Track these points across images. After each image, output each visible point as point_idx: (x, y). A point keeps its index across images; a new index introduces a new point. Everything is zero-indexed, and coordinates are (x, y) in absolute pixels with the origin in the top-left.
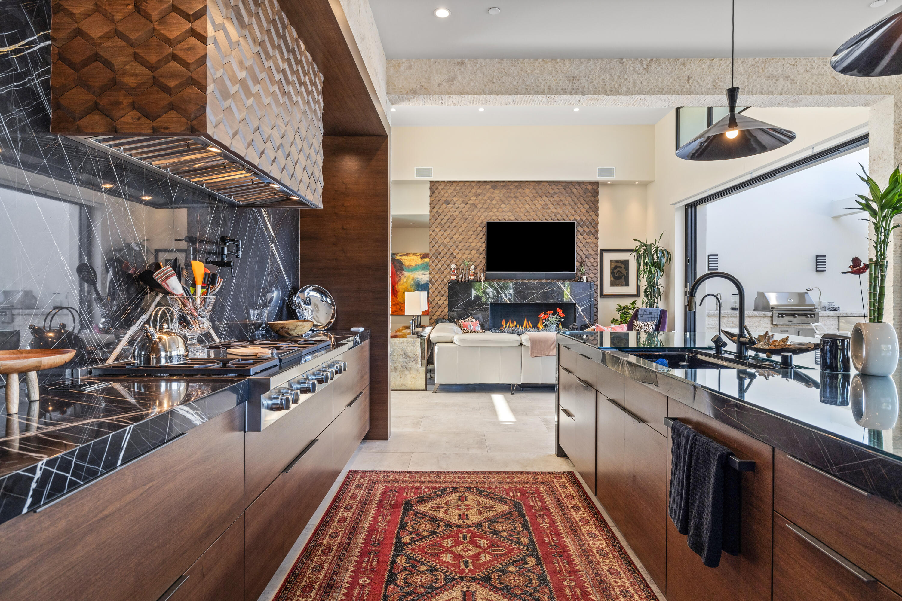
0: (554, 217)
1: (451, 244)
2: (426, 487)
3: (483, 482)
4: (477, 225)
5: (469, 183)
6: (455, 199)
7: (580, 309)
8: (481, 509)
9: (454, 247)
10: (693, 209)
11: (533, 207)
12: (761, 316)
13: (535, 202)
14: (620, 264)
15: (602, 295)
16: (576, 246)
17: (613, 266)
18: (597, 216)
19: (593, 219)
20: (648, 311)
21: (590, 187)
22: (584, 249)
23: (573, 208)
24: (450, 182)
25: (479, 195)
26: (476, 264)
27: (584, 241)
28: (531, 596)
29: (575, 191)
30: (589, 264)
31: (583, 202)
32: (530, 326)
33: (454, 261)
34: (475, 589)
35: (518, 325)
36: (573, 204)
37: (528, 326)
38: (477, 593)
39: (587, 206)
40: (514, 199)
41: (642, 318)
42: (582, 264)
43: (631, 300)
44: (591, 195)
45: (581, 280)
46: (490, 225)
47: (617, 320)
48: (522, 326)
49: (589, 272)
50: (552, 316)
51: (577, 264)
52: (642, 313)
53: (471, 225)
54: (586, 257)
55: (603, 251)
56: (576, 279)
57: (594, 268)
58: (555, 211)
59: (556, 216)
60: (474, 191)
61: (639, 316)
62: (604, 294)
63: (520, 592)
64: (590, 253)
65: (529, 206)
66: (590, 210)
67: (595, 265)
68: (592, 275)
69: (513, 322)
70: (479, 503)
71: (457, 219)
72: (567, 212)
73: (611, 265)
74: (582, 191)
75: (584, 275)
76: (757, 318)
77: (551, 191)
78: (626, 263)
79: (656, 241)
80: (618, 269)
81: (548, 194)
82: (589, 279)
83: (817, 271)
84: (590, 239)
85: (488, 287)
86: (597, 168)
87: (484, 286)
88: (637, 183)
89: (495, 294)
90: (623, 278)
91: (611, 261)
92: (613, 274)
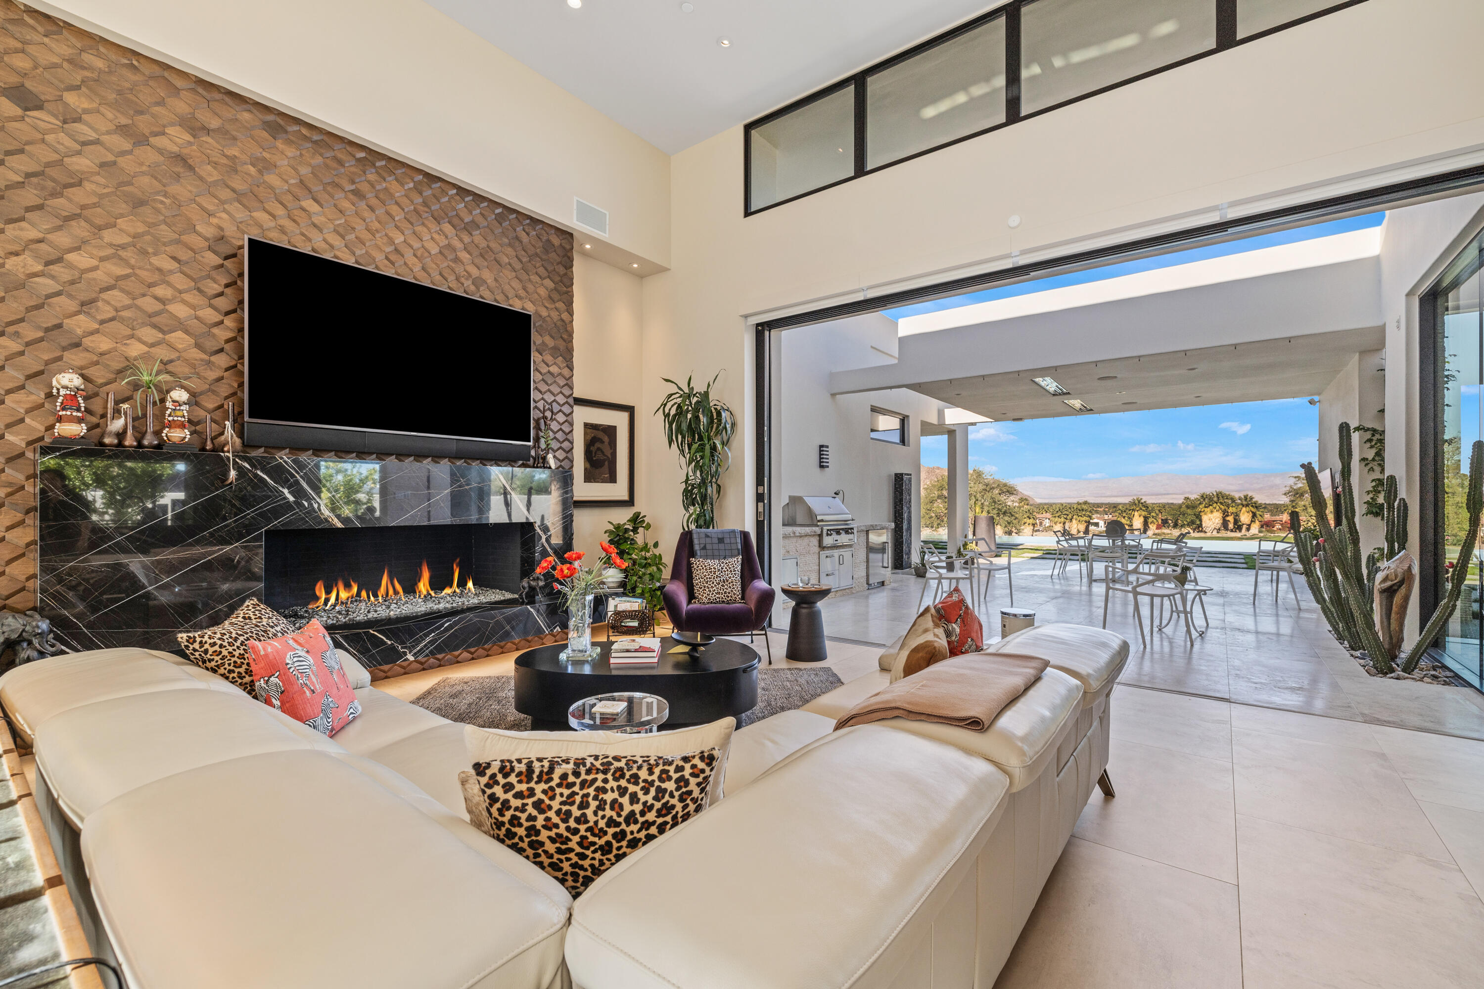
0: (473, 288)
1: (48, 283)
5: (157, 71)
7: (544, 538)
9: (69, 301)
11: (416, 245)
13: (419, 229)
14: (599, 435)
17: (589, 438)
18: (571, 314)
19: (563, 321)
20: (714, 536)
21: (556, 241)
23: (520, 280)
25: (207, 130)
26: (196, 384)
27: (544, 369)
29: (523, 236)
30: (555, 427)
31: (541, 271)
32: (396, 592)
33: (75, 357)
35: (364, 594)
36: (518, 266)
37: (391, 592)
40: (351, 197)
41: (703, 552)
44: (558, 259)
45: (543, 462)
46: (262, 254)
48: (376, 596)
49: (554, 445)
52: (703, 541)
53: (166, 232)
54: (549, 410)
56: (531, 460)
57: (564, 437)
58: (473, 270)
59: (477, 285)
60: (180, 106)
61: (697, 547)
65: (402, 239)
66: (556, 296)
67: (566, 431)
68: (560, 455)
69: (348, 586)
71: (88, 186)
72: (504, 284)
73: (585, 434)
74: (541, 244)
77: (468, 218)
78: (611, 431)
79: (708, 386)
80: (598, 445)
81: (456, 221)
82: (557, 463)
83: (821, 468)
84: (558, 367)
85: (256, 475)
86: (575, 199)
87: (239, 468)
88: (635, 266)
89: (285, 498)
90: (606, 463)
91: (586, 425)
92: (588, 454)
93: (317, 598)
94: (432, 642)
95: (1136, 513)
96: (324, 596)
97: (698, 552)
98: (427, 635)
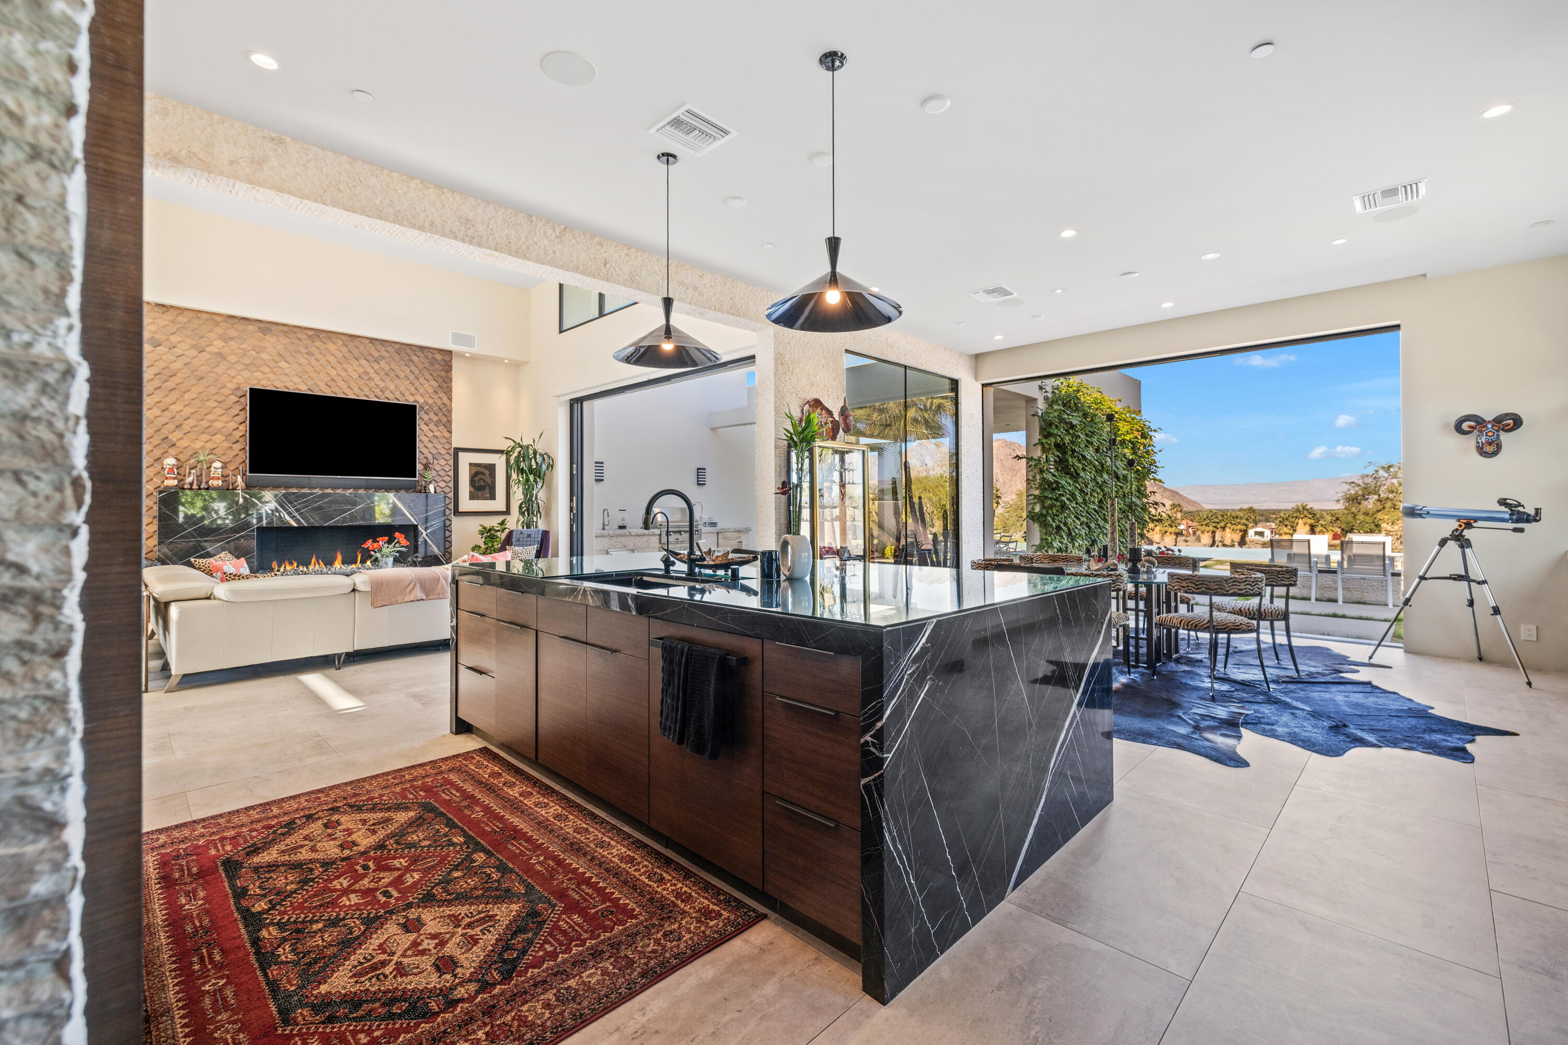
0: (380, 393)
1: (163, 420)
2: (251, 831)
3: (355, 795)
4: (226, 391)
5: (208, 316)
6: (174, 339)
7: (424, 533)
8: (372, 828)
9: (171, 427)
10: (579, 405)
11: (344, 374)
13: (346, 366)
14: (482, 470)
15: (457, 512)
16: (418, 440)
17: (473, 472)
18: (450, 399)
19: (444, 404)
20: (526, 533)
21: (439, 357)
22: (430, 445)
23: (413, 385)
24: (163, 306)
25: (232, 339)
26: (225, 458)
27: (430, 434)
28: (497, 890)
29: (415, 358)
30: (438, 468)
31: (428, 377)
33: (172, 451)
34: (416, 914)
35: (301, 566)
36: (412, 377)
38: (423, 916)
39: (436, 384)
40: (305, 356)
41: (517, 542)
42: (426, 467)
43: (500, 519)
44: (440, 368)
45: (425, 490)
46: (256, 394)
47: (480, 547)
48: (308, 567)
49: (437, 478)
50: (386, 545)
51: (419, 467)
52: (518, 536)
53: (213, 390)
54: (434, 458)
55: (457, 450)
56: (419, 488)
57: (445, 473)
58: (382, 384)
59: (383, 393)
60: (219, 330)
61: (514, 540)
62: (460, 510)
63: (480, 892)
64: (440, 451)
65: (335, 373)
66: (439, 390)
67: (447, 470)
68: (442, 484)
69: (290, 564)
70: (364, 822)
71: (179, 375)
72: (402, 388)
73: (470, 470)
74: (428, 361)
75: (430, 482)
77: (376, 355)
78: (491, 468)
79: (534, 441)
80: (480, 476)
81: (369, 358)
82: (439, 490)
83: (698, 484)
84: (440, 432)
85: (252, 501)
86: (451, 331)
87: (244, 498)
88: (506, 361)
90: (487, 488)
91: (471, 464)
92: (472, 482)
95: (1300, 521)
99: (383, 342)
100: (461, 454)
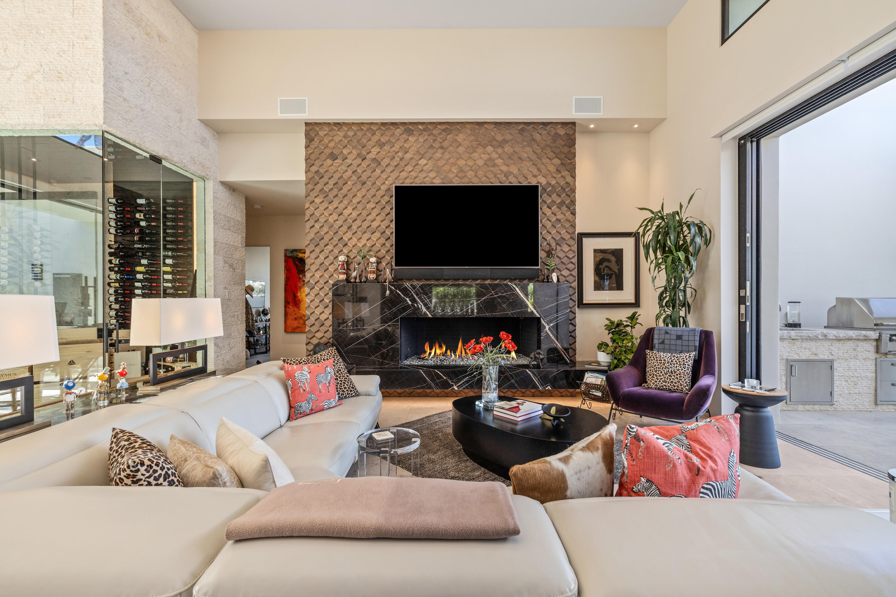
1: (339, 223)
4: (381, 193)
6: (345, 152)
7: (547, 327)
9: (344, 228)
11: (471, 163)
12: (858, 340)
13: (474, 155)
14: (608, 256)
15: (581, 304)
16: (540, 225)
17: (598, 259)
18: (574, 177)
19: (567, 183)
21: (562, 132)
22: (554, 231)
23: (536, 165)
24: (339, 123)
25: (384, 144)
26: (380, 255)
27: (553, 218)
29: (537, 137)
30: (561, 255)
31: (551, 155)
35: (449, 352)
36: (534, 157)
37: (463, 352)
39: (557, 161)
40: (440, 150)
41: (661, 346)
42: (549, 254)
43: (629, 312)
44: (564, 143)
45: (548, 279)
46: (399, 191)
47: (607, 345)
48: (455, 352)
49: (560, 266)
51: (542, 254)
52: (662, 337)
53: (373, 192)
54: (557, 244)
55: (582, 235)
56: (541, 278)
57: (569, 261)
58: (504, 168)
59: (508, 178)
60: (375, 138)
61: (656, 341)
62: (584, 302)
64: (564, 236)
65: (464, 163)
66: (562, 168)
67: (571, 256)
68: (565, 273)
69: (441, 347)
72: (525, 172)
73: (595, 257)
74: (550, 138)
75: (553, 271)
76: (851, 342)
77: (499, 138)
78: (617, 253)
79: (682, 207)
80: (606, 264)
81: (494, 143)
82: (562, 279)
84: (562, 215)
85: (397, 292)
86: (574, 98)
87: (390, 290)
88: (636, 126)
89: (408, 303)
90: (614, 276)
91: (595, 251)
92: (598, 271)
93: (425, 352)
94: (467, 382)
96: (428, 351)
97: (657, 346)
98: (464, 377)
99: (508, 124)
100: (585, 240)
